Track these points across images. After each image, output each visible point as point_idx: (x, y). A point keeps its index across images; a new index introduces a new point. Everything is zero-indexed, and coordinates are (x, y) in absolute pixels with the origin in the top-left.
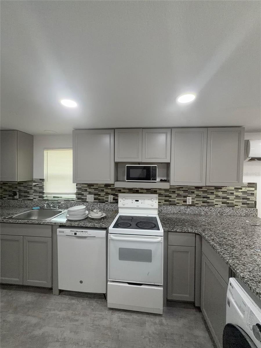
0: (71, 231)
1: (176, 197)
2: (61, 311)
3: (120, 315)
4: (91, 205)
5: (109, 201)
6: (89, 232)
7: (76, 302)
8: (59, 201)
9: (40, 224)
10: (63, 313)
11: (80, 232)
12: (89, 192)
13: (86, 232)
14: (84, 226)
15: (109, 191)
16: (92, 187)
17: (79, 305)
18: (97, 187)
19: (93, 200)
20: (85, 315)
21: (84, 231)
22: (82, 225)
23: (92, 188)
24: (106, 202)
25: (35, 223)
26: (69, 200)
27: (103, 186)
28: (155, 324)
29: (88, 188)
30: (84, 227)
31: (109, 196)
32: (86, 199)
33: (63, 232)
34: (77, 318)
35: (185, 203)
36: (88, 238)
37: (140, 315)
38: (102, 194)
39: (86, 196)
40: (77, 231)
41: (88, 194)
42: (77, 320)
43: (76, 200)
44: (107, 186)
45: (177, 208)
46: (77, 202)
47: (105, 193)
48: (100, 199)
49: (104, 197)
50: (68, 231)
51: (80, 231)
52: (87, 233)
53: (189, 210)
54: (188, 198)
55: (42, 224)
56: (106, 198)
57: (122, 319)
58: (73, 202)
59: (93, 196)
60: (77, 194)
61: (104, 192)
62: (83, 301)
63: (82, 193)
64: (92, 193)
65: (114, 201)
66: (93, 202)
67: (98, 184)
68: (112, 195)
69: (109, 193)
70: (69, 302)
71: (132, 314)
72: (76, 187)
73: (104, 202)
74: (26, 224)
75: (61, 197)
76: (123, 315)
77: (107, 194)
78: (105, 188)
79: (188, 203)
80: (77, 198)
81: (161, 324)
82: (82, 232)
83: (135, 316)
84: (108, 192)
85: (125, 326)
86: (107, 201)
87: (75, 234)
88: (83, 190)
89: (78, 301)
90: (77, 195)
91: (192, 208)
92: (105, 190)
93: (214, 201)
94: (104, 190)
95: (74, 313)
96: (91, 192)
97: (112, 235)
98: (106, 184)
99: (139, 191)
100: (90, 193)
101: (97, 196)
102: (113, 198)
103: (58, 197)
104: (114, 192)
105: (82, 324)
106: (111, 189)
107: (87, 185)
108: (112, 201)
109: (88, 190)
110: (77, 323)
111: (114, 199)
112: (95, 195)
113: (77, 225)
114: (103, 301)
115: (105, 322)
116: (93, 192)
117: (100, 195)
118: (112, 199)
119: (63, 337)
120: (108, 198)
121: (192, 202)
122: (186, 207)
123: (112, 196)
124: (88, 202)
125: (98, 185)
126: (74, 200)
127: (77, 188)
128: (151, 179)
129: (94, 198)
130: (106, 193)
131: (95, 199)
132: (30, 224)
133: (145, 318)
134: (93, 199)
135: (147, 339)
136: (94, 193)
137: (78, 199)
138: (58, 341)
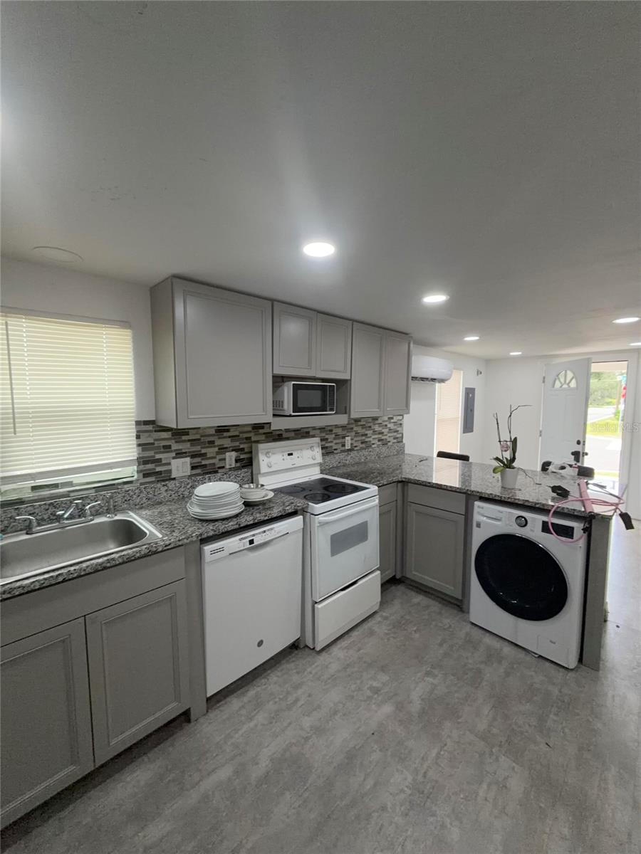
0: (241, 540)
1: (335, 439)
2: (251, 719)
3: (339, 646)
4: (188, 484)
5: (228, 467)
6: (277, 527)
7: (259, 689)
8: (72, 494)
9: (156, 553)
10: (261, 718)
11: (259, 535)
12: (175, 450)
13: (272, 529)
14: (267, 518)
15: (227, 443)
16: (184, 438)
17: (269, 688)
18: (198, 437)
19: (188, 472)
20: (297, 687)
21: (268, 530)
22: (263, 518)
23: (184, 441)
24: (220, 471)
25: (138, 555)
26: (114, 484)
27: (213, 431)
28: (379, 622)
29: (173, 441)
30: (267, 520)
31: (228, 454)
32: (170, 471)
33: (221, 549)
34: (291, 699)
35: (343, 448)
36: (274, 541)
37: (359, 628)
38: (211, 451)
39: (169, 464)
40: (254, 535)
41: (174, 458)
42: (297, 700)
43: (137, 480)
44: (221, 430)
45: (337, 457)
46: (141, 484)
47: (216, 449)
48: (205, 466)
49: (215, 458)
50: (233, 542)
51: (259, 533)
52: (273, 531)
53: (349, 457)
54: (347, 438)
55: (160, 549)
56: (220, 460)
57: (348, 648)
58: (126, 487)
59: (188, 460)
60: (142, 461)
61: (215, 447)
62: (268, 680)
63: (158, 456)
64: (185, 453)
65: (238, 465)
66: (190, 477)
67: (199, 428)
68: (233, 450)
69: (226, 448)
70: (245, 699)
71: (350, 634)
72: (134, 442)
73: (216, 472)
74: (105, 568)
75: (70, 484)
76: (344, 643)
77: (223, 449)
78: (216, 437)
79: (347, 448)
80: (141, 475)
81: (386, 618)
82: (265, 532)
83: (355, 633)
84: (223, 445)
85: (359, 650)
86: (223, 467)
87: (251, 542)
88: (159, 447)
89: (259, 686)
90: (142, 467)
91: (352, 454)
92: (218, 442)
93: (371, 439)
94: (214, 441)
95: (277, 700)
96: (181, 449)
97: (324, 516)
98: (219, 427)
99: (284, 436)
100: (180, 454)
101: (197, 460)
102: (237, 457)
103: (56, 486)
104: (237, 444)
105: (310, 696)
106: (230, 437)
107: (170, 433)
108: (233, 466)
109: (175, 446)
110: (300, 704)
111: (237, 461)
112: (193, 456)
113: (252, 522)
114: (297, 654)
115: (334, 667)
116: (187, 450)
117: (205, 454)
118: (234, 459)
119: (308, 730)
120: (225, 459)
121: (352, 444)
122: (346, 453)
123: (234, 454)
124: (174, 479)
125: (201, 431)
126: (130, 482)
127: (139, 445)
128: (328, 408)
129: (191, 464)
130: (219, 449)
131: (193, 468)
132: (120, 564)
133: (366, 626)
134: (189, 467)
135: (392, 639)
136: (190, 452)
137: (145, 476)
138: (307, 739)
